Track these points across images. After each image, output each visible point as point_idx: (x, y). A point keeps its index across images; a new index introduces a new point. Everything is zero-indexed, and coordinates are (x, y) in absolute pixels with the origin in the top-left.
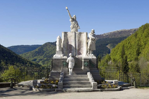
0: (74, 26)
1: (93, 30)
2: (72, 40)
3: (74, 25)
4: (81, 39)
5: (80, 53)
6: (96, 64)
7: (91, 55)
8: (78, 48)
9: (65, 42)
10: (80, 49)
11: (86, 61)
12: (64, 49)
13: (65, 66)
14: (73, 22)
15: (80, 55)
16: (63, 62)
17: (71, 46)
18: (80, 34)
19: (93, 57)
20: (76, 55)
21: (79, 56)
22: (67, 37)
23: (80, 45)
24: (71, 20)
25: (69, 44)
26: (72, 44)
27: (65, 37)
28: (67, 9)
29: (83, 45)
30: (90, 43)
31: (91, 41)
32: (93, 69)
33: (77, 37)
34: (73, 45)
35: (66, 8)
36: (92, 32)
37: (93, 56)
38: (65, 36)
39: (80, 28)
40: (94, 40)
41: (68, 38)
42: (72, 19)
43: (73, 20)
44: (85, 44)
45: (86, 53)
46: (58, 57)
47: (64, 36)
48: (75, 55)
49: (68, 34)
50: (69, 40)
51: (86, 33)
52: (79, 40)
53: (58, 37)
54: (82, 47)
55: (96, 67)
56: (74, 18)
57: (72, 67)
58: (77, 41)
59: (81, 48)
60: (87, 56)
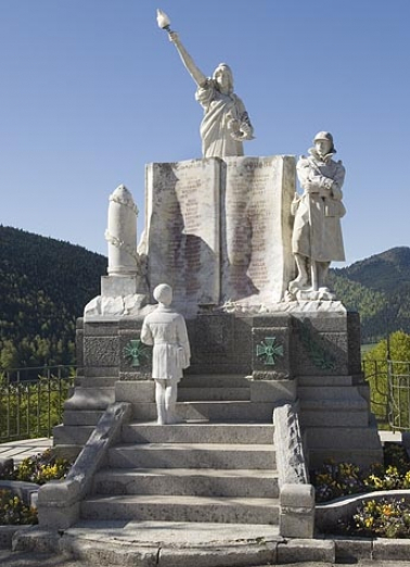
0: (218, 125)
1: (320, 135)
2: (201, 210)
3: (218, 119)
4: (256, 199)
5: (250, 282)
6: (345, 348)
7: (312, 295)
8: (235, 251)
9: (162, 225)
10: (249, 257)
11: (269, 334)
12: (153, 263)
13: (137, 368)
14: (214, 104)
15: (247, 295)
16: (126, 339)
17: (194, 242)
18: (251, 168)
19: (326, 305)
20: (222, 298)
21: (243, 302)
22: (174, 193)
23: (251, 236)
24: (201, 91)
25: (186, 231)
26: (197, 234)
27: (162, 194)
28: (166, 27)
29: (266, 235)
30: (304, 217)
31: (312, 206)
32: (328, 380)
33: (228, 186)
34: (207, 234)
35: (161, 19)
36: (318, 147)
37: (325, 298)
38: (158, 188)
39: (250, 137)
40: (326, 194)
41: (180, 194)
42: (205, 85)
43: (215, 91)
44: (279, 227)
45: (280, 283)
46: (112, 310)
47: (155, 186)
48: (217, 295)
49: (178, 174)
50: (184, 211)
51: (281, 162)
52: (241, 206)
53: (118, 192)
54: (262, 246)
55: (345, 370)
56: (219, 80)
57: (169, 372)
58: (229, 209)
59: (257, 255)
60: (287, 298)
